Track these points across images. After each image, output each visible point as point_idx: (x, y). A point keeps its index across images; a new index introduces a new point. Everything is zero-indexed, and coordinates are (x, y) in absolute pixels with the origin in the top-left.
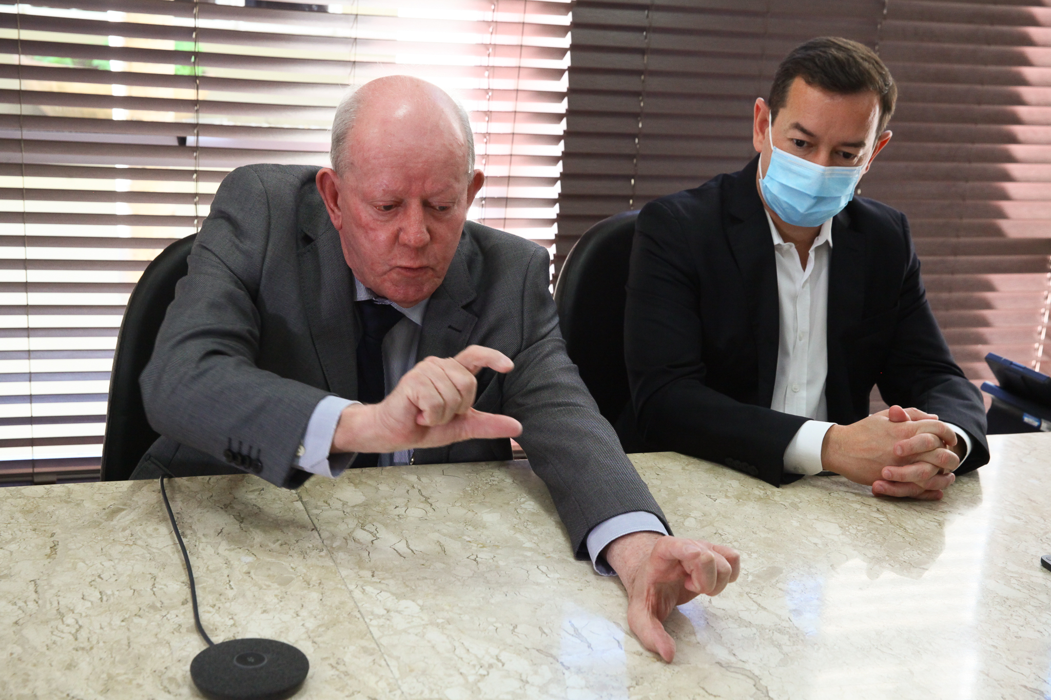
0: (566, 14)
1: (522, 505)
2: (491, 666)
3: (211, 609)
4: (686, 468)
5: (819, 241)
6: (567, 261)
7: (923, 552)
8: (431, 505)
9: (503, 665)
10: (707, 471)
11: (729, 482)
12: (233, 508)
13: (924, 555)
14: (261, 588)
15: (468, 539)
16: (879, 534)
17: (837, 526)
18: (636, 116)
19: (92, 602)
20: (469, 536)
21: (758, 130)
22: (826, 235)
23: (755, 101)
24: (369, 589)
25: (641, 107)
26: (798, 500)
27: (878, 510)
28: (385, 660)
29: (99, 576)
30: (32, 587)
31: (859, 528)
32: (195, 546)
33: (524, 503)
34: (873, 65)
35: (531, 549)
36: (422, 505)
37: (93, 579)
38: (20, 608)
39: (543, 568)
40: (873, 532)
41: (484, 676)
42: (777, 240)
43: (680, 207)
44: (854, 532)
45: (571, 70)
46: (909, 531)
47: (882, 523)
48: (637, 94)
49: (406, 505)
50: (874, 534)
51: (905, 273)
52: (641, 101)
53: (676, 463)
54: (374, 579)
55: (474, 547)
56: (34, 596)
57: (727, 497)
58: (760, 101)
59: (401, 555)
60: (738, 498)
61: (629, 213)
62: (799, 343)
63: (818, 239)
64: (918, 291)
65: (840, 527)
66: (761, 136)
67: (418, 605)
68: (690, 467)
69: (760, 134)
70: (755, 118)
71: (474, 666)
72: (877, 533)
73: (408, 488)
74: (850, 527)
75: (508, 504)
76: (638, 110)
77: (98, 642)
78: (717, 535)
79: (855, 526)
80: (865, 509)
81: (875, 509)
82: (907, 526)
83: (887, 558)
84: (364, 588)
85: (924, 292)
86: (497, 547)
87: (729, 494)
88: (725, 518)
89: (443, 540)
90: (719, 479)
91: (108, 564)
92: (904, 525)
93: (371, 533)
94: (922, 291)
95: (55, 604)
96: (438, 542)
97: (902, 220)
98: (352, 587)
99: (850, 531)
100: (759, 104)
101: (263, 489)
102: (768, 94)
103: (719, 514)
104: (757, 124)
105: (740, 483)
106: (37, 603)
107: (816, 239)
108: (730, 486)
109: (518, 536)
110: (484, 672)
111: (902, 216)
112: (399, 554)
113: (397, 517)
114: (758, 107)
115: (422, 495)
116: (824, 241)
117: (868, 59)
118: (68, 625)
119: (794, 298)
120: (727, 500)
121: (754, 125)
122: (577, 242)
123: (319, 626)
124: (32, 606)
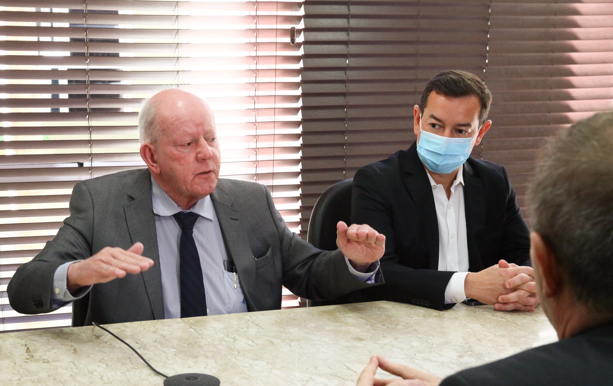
0: (298, 76)
1: (309, 325)
2: (308, 381)
3: (163, 368)
4: (394, 306)
5: (457, 182)
6: (314, 209)
7: (527, 332)
8: (260, 327)
9: (314, 380)
10: (406, 307)
11: (419, 311)
12: (157, 332)
13: (527, 333)
14: (184, 360)
15: (284, 338)
16: (502, 326)
17: (480, 325)
18: (343, 132)
19: (104, 368)
20: (284, 337)
21: (416, 123)
22: (460, 179)
23: (414, 107)
24: (238, 358)
25: (346, 128)
26: (458, 316)
27: (502, 317)
28: (255, 381)
29: (103, 359)
30: (72, 364)
31: (491, 325)
32: (145, 347)
33: (309, 324)
34: (475, 82)
35: (317, 340)
36: (255, 327)
37: (100, 360)
38: (70, 371)
39: (326, 347)
40: (499, 326)
41: (305, 384)
42: (433, 183)
43: (377, 169)
44: (489, 326)
45: (303, 108)
46: (519, 324)
47: (504, 322)
48: (343, 120)
49: (247, 327)
50: (500, 327)
51: (507, 200)
52: (346, 123)
53: (388, 305)
54: (239, 354)
55: (288, 341)
56: (75, 367)
57: (418, 316)
58: (416, 106)
59: (251, 346)
60: (424, 316)
61: (347, 180)
62: (451, 241)
63: (455, 182)
64: (515, 208)
65: (481, 325)
66: (417, 126)
67: (265, 362)
68: (396, 306)
69: (417, 125)
70: (414, 117)
71: (300, 381)
72: (501, 326)
73: (246, 321)
74: (487, 325)
75: (301, 324)
76: (344, 129)
77: (113, 380)
78: (415, 331)
79: (489, 324)
80: (495, 318)
81: (500, 317)
82: (518, 323)
83: (507, 335)
84: (236, 357)
85: (519, 209)
86: (300, 340)
87: (419, 315)
88: (418, 324)
89: (270, 339)
90: (413, 310)
91: (104, 355)
92: (516, 322)
93: (233, 338)
94: (517, 209)
95: (86, 369)
96: (268, 340)
97: (503, 170)
98: (230, 357)
99: (487, 326)
100: (416, 109)
101: (170, 325)
102: (420, 102)
103: (415, 323)
104: (416, 120)
105: (424, 311)
106: (77, 369)
107: (454, 181)
108: (419, 312)
109: (309, 336)
110: (305, 383)
111: (503, 167)
112: (250, 345)
113: (244, 332)
114: (415, 110)
115: (254, 323)
116: (459, 182)
117: (472, 80)
118: (96, 376)
119: (445, 216)
120: (419, 318)
121: (414, 121)
122: (319, 198)
123: (218, 371)
124: (75, 370)
